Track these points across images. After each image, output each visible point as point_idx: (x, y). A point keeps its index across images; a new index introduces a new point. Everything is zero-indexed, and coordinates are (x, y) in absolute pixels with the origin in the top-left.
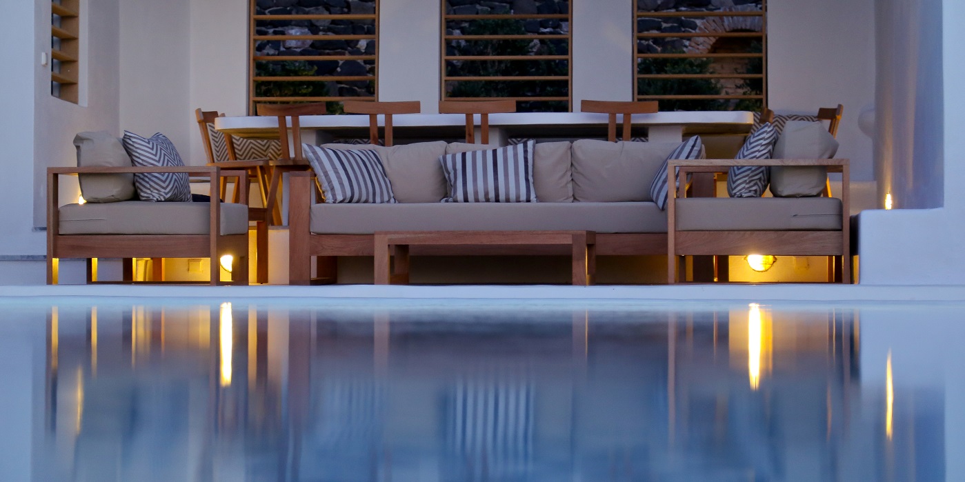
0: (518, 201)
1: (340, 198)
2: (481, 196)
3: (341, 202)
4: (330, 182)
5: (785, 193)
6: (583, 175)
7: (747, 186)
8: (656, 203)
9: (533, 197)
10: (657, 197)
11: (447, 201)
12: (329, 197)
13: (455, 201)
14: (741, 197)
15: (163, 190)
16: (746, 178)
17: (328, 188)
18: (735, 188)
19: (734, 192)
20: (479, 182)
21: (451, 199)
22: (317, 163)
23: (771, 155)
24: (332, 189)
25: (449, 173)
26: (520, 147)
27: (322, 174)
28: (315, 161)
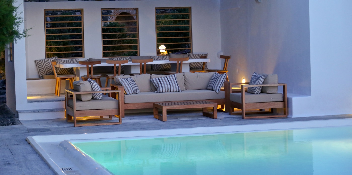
0: (176, 91)
1: (131, 93)
2: (167, 90)
3: (131, 94)
4: (127, 88)
5: (270, 93)
6: (188, 82)
7: (259, 91)
8: (216, 91)
9: (180, 90)
10: (216, 90)
11: (157, 92)
12: (128, 92)
13: (160, 92)
14: (258, 93)
15: (100, 96)
16: (258, 89)
17: (127, 90)
18: (256, 91)
19: (255, 92)
20: (166, 87)
21: (158, 92)
22: (123, 83)
23: (264, 84)
24: (129, 90)
25: (155, 84)
26: (173, 76)
27: (125, 86)
28: (122, 83)
